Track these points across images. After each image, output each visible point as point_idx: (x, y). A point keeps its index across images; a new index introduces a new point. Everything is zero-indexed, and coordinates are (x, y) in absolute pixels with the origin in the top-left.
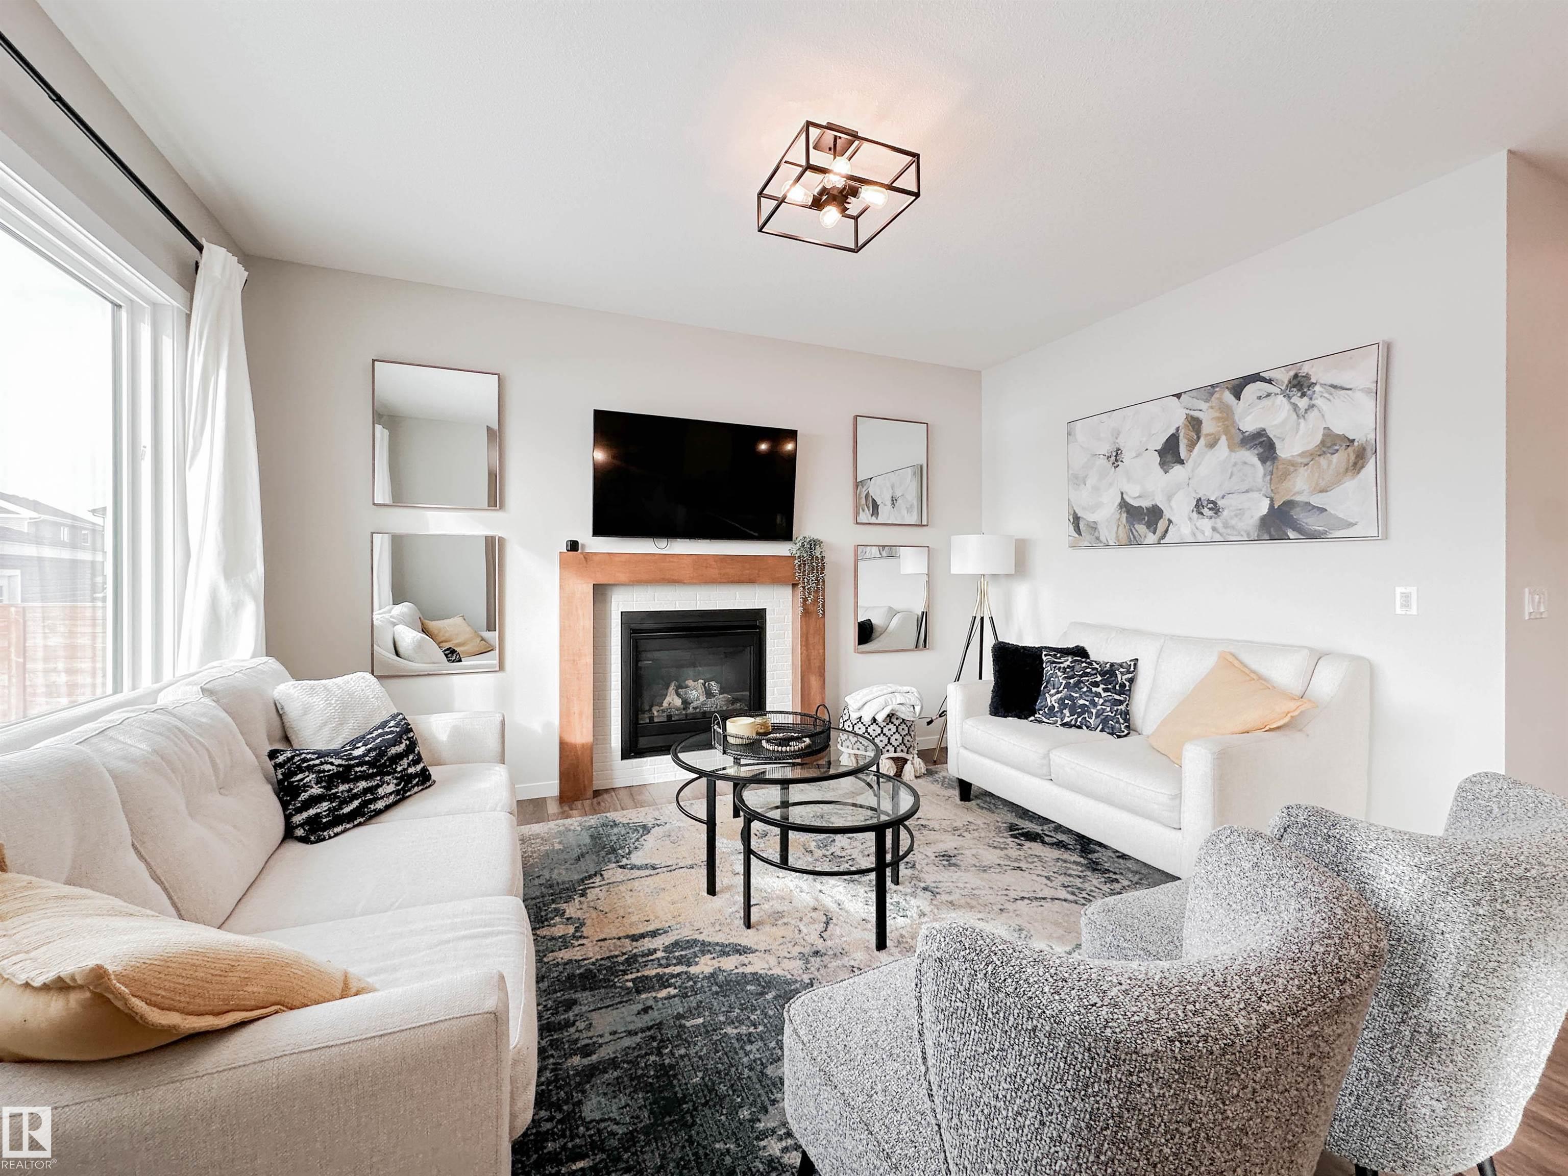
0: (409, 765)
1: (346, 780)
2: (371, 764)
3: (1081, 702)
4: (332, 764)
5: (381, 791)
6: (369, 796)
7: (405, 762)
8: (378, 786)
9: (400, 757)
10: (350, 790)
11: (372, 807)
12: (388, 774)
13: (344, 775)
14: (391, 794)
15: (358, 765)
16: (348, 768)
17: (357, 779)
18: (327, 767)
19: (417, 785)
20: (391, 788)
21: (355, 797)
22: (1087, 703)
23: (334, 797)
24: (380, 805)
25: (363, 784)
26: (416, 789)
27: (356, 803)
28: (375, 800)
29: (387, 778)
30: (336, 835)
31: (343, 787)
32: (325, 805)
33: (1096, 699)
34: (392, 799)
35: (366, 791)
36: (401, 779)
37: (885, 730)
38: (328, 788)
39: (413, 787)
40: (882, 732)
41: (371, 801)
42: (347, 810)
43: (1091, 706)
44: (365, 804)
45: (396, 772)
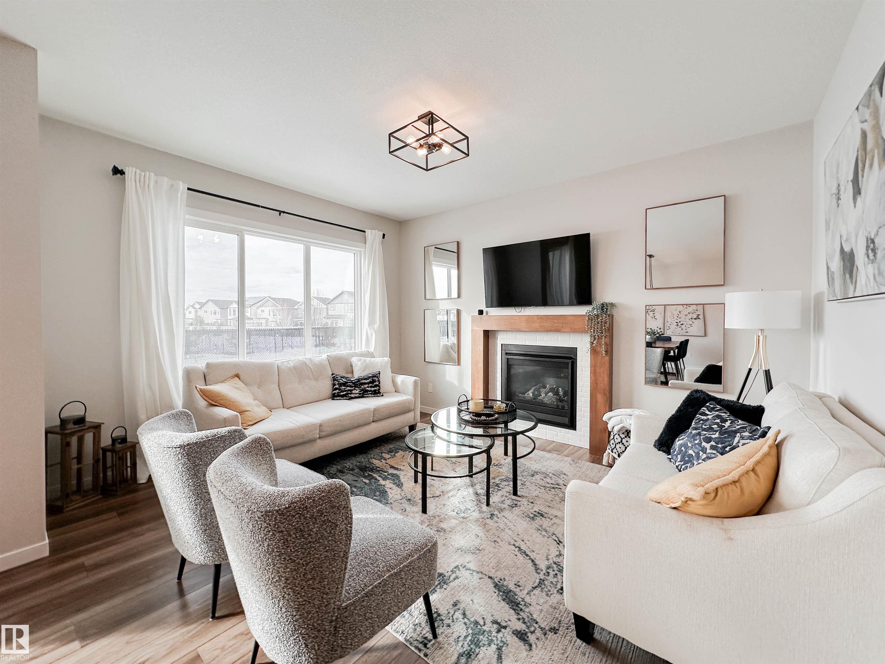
0: (368, 387)
1: (344, 386)
2: (353, 383)
3: (691, 452)
4: (342, 380)
5: (353, 392)
6: (349, 392)
7: (367, 386)
8: (353, 390)
9: (365, 384)
10: (345, 389)
11: (350, 395)
12: (358, 387)
13: (345, 384)
14: (357, 393)
15: (349, 382)
16: (347, 383)
17: (348, 386)
18: (341, 381)
19: (371, 394)
20: (357, 392)
21: (345, 391)
22: (694, 454)
23: (340, 389)
24: (353, 396)
25: (349, 388)
26: (370, 395)
27: (345, 393)
28: (351, 394)
29: (356, 388)
30: (337, 400)
31: (343, 387)
32: (338, 391)
33: (701, 453)
34: (357, 395)
35: (349, 390)
36: (362, 390)
37: (624, 441)
38: (340, 387)
39: (369, 394)
40: (621, 441)
41: (349, 394)
42: (342, 394)
43: (695, 458)
44: (347, 394)
45: (361, 387)
